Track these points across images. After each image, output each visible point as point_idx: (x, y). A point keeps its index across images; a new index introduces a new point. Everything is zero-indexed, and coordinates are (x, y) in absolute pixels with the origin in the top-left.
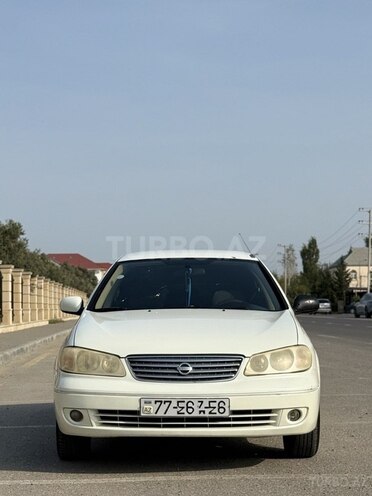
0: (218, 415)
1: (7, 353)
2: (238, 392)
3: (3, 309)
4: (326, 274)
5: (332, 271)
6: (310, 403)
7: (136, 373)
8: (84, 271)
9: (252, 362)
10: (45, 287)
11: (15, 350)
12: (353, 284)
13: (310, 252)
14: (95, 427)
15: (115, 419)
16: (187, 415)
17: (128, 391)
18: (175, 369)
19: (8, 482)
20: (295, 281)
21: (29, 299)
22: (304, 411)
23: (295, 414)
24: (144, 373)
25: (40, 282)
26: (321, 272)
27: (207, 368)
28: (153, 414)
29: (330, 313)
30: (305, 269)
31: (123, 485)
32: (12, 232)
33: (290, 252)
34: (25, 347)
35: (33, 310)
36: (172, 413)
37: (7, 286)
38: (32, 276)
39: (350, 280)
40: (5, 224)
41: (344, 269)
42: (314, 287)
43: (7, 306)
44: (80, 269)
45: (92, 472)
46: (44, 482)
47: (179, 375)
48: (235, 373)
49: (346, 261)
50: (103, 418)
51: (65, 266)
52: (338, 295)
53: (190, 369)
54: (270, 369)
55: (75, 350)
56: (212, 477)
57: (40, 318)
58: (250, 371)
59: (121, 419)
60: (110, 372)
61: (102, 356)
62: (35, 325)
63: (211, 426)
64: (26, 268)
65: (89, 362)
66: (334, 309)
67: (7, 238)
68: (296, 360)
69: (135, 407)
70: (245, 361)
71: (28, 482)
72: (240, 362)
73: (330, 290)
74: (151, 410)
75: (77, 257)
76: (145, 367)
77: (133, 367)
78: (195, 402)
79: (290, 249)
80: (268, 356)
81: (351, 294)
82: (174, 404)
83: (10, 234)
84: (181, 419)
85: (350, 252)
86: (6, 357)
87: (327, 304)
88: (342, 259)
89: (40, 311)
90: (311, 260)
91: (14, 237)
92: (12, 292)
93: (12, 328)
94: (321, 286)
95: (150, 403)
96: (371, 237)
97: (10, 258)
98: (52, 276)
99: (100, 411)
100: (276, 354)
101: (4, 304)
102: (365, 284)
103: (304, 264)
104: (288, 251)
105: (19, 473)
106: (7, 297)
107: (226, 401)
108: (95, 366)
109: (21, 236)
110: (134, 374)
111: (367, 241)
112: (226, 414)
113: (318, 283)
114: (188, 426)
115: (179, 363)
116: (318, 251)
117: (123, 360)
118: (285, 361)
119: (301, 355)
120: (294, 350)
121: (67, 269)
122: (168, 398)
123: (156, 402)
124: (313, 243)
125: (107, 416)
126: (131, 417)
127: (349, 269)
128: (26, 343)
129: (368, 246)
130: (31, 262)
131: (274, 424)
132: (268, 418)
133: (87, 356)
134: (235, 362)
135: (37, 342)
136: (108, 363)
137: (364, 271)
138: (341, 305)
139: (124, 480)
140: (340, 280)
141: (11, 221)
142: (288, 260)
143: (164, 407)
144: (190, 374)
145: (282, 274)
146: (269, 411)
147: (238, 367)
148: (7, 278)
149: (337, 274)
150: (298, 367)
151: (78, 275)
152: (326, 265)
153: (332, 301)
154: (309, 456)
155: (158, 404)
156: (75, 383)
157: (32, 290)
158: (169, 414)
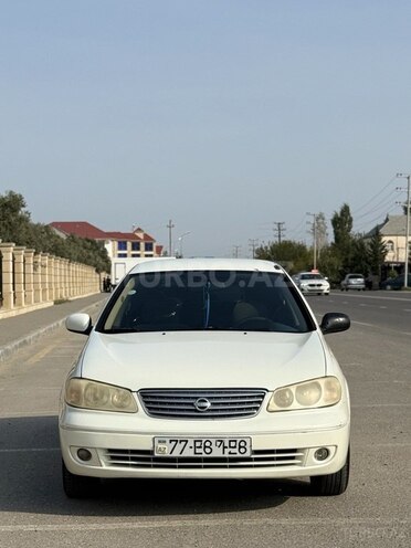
0: (239, 455)
1: (9, 347)
2: (260, 430)
3: (4, 291)
4: (358, 245)
5: (365, 241)
6: (338, 441)
7: (149, 408)
8: (93, 242)
9: (276, 396)
10: (50, 264)
11: (17, 343)
12: (389, 258)
13: (342, 221)
14: (105, 467)
15: (127, 459)
16: (204, 455)
17: (140, 429)
18: (192, 404)
19: (10, 528)
20: (324, 254)
21: (31, 278)
22: (332, 450)
23: (323, 453)
24: (158, 409)
25: (44, 259)
26: (354, 244)
27: (227, 404)
28: (167, 454)
29: (364, 289)
30: (336, 238)
31: (135, 532)
32: (13, 204)
33: (320, 221)
34: (27, 338)
35: (37, 290)
36: (189, 453)
37: (8, 266)
38: (35, 254)
39: (387, 251)
40: (4, 195)
41: (380, 240)
42: (347, 260)
43: (8, 288)
44: (88, 241)
45: (102, 515)
46: (50, 527)
47: (196, 411)
48: (257, 408)
49: (381, 231)
50: (113, 458)
51: (72, 239)
52: (373, 269)
53: (208, 405)
54: (295, 405)
55: (82, 381)
56: (232, 521)
57: (44, 299)
58: (274, 407)
59: (133, 459)
60: (122, 407)
61: (112, 390)
62: (39, 307)
63: (231, 467)
64: (29, 244)
65: (98, 395)
66: (369, 286)
67: (7, 211)
68: (325, 393)
69: (148, 447)
70: (268, 396)
71: (31, 528)
72: (263, 397)
73: (364, 263)
74: (165, 450)
75: (85, 225)
76: (160, 402)
77: (146, 402)
78: (213, 441)
79: (320, 217)
80: (293, 389)
81: (387, 268)
82: (191, 443)
83: (10, 206)
84: (199, 460)
85: (387, 220)
86: (7, 352)
87: (361, 280)
88: (377, 229)
89: (44, 290)
90: (343, 229)
91: (15, 210)
92: (14, 272)
93: (13, 313)
94: (354, 259)
95: (165, 442)
96: (410, 206)
97: (11, 234)
98: (57, 251)
99: (110, 451)
100: (302, 387)
101: (4, 286)
102: (403, 257)
103: (336, 233)
104: (317, 219)
105: (23, 514)
106: (8, 278)
107: (247, 441)
108: (105, 399)
109: (23, 209)
110: (147, 410)
111: (406, 209)
112: (248, 454)
113: (351, 255)
114: (206, 467)
115: (197, 398)
116: (351, 220)
117: (135, 394)
118: (312, 395)
119: (330, 388)
120: (322, 382)
121: (73, 241)
122: (184, 437)
123: (171, 441)
124: (346, 210)
125: (117, 455)
126: (144, 457)
127: (385, 239)
128: (28, 333)
129: (406, 214)
130: (34, 237)
131: (300, 465)
132: (293, 458)
133: (95, 389)
134: (258, 396)
135: (41, 331)
136: (119, 397)
137: (401, 241)
138: (375, 280)
139: (136, 526)
140: (375, 252)
141: (11, 192)
142: (318, 230)
143: (180, 446)
144: (209, 410)
145: (311, 244)
146: (294, 451)
147: (260, 403)
148: (7, 257)
149: (372, 246)
150: (327, 400)
151: (85, 248)
152: (360, 235)
153: (366, 276)
154: (338, 494)
155: (174, 443)
156: (82, 419)
157: (35, 269)
158: (185, 455)
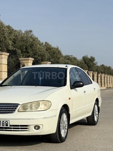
9: (22, 106)
23: (37, 127)
38: (98, 74)
48: (14, 110)
58: (20, 110)
63: (5, 130)
67: (90, 62)
70: (19, 106)
107: (8, 121)
120: (41, 102)
147: (16, 108)
157: (98, 78)
